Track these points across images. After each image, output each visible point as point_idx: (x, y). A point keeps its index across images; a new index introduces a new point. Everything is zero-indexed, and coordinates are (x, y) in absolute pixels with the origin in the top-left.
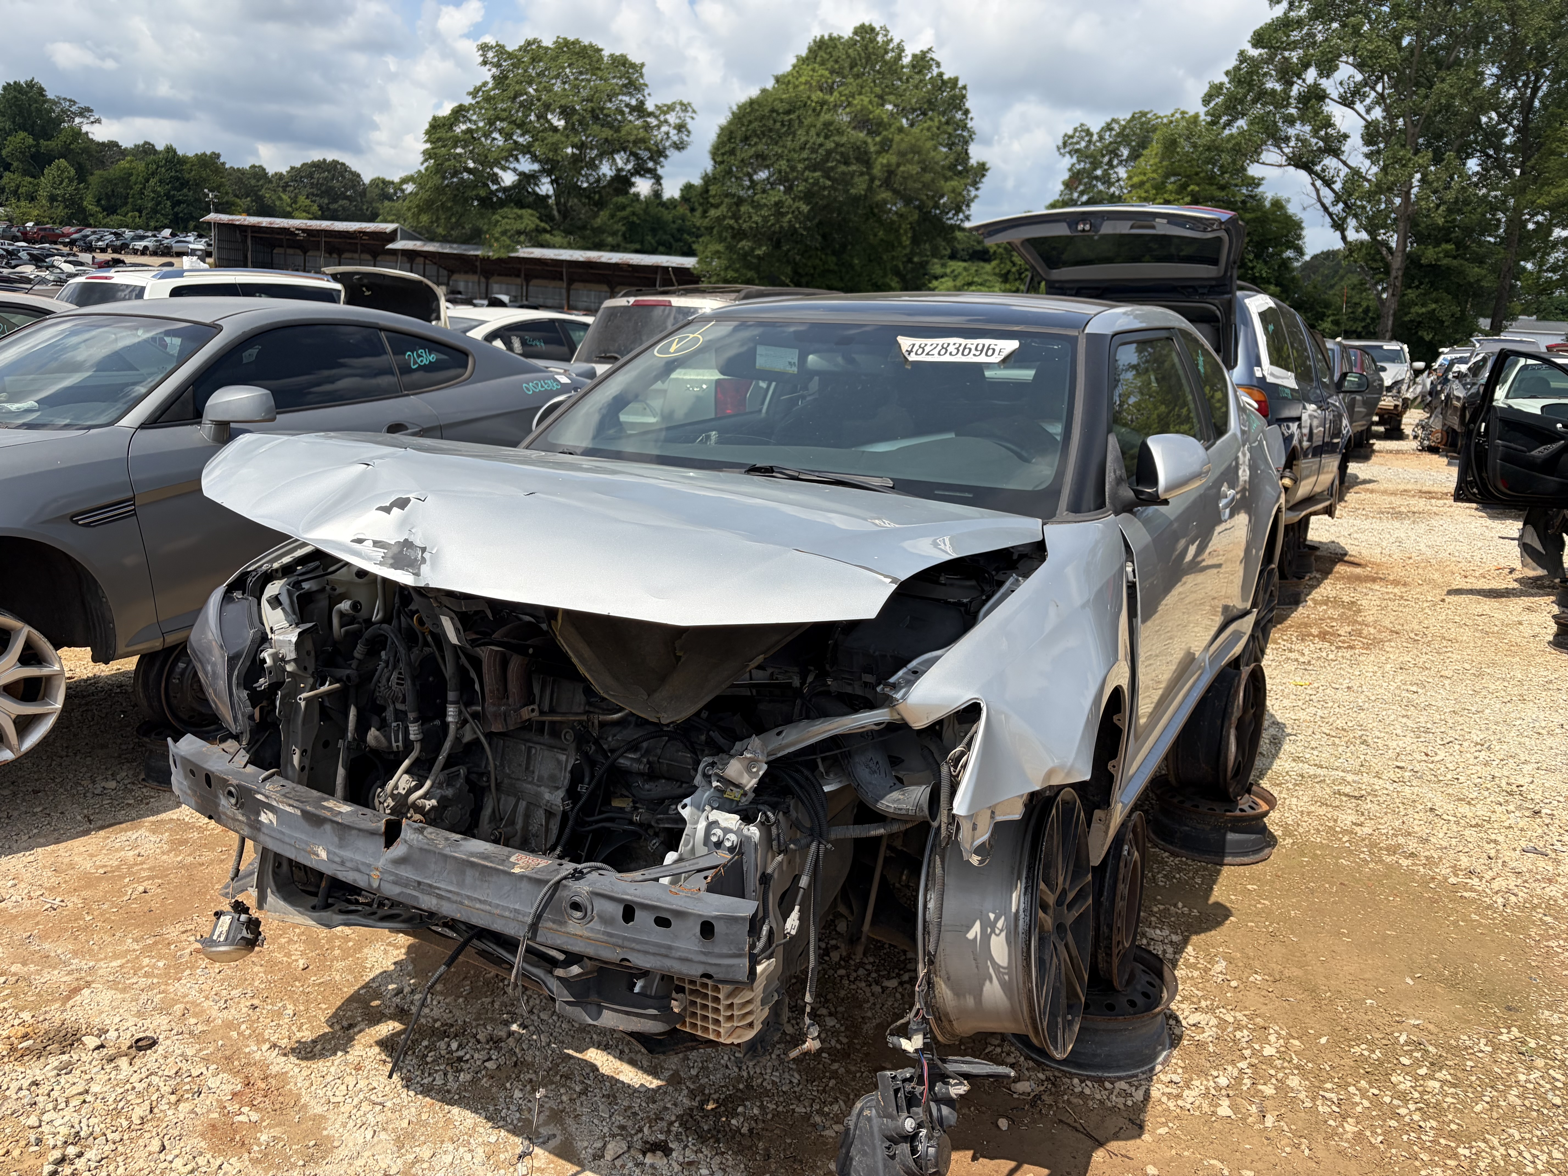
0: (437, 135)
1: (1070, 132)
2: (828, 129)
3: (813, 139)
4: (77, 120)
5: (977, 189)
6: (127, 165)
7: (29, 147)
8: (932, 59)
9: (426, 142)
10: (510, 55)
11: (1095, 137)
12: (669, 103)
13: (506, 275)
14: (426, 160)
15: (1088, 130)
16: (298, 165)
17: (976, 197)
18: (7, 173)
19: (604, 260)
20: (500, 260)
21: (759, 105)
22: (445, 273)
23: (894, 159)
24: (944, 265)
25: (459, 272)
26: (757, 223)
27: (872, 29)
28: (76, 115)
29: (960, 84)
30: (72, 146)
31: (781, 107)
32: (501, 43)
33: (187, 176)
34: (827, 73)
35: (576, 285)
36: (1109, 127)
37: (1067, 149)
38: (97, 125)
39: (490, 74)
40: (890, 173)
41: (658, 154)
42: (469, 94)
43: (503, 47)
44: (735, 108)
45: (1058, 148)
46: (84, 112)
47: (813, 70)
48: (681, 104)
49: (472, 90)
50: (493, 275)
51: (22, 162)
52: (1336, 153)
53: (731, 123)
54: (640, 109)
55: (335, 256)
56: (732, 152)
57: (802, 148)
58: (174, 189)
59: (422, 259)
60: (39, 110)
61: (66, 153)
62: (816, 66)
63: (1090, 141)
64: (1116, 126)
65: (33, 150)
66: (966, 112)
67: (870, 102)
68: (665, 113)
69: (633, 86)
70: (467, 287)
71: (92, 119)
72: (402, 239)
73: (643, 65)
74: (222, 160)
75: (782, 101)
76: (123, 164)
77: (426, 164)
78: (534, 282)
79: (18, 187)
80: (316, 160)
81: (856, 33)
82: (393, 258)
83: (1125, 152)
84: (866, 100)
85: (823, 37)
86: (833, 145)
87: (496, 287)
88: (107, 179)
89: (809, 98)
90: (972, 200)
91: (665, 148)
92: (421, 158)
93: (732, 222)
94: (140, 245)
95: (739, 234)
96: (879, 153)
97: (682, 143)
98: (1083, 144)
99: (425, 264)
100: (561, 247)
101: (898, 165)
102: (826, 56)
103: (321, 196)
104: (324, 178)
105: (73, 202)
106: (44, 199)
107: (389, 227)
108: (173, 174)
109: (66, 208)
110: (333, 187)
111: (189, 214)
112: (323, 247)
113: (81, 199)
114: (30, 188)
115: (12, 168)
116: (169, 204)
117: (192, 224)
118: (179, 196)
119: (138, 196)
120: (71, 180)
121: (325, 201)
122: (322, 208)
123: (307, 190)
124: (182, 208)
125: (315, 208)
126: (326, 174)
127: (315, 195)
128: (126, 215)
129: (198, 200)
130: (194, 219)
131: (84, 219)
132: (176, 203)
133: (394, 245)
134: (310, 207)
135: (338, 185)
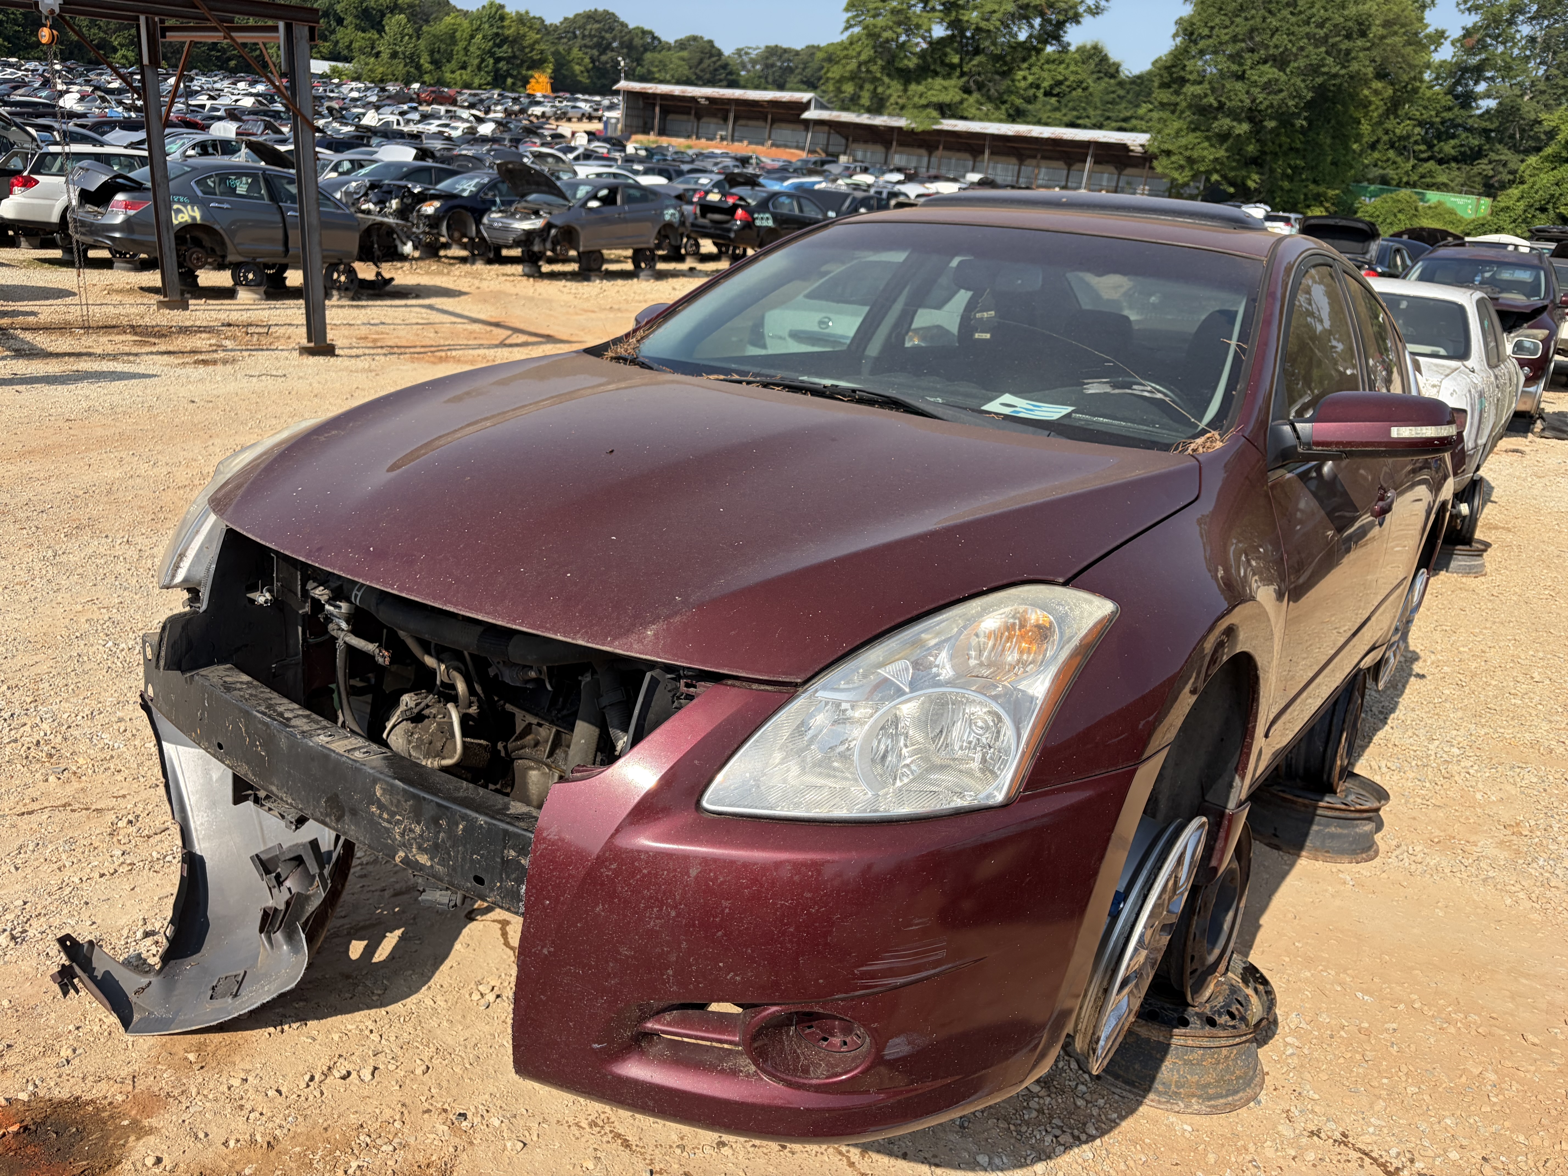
6: (453, 21)
9: (847, 10)
14: (846, 29)
16: (571, 16)
19: (1034, 134)
20: (924, 132)
22: (848, 140)
26: (1242, 101)
33: (507, 32)
51: (356, 17)
58: (495, 45)
59: (826, 128)
70: (865, 156)
72: (816, 108)
76: (448, 20)
77: (847, 34)
79: (351, 42)
80: (587, 10)
88: (434, 36)
92: (843, 25)
94: (537, 110)
97: (1097, 7)
99: (829, 133)
100: (981, 120)
103: (591, 48)
104: (597, 30)
105: (412, 61)
106: (385, 56)
107: (805, 96)
108: (495, 30)
109: (405, 66)
110: (603, 38)
111: (508, 71)
112: (731, 116)
113: (419, 57)
114: (363, 43)
115: (345, 22)
116: (491, 61)
117: (509, 81)
118: (500, 52)
119: (462, 53)
120: (411, 37)
121: (595, 52)
122: (593, 61)
123: (579, 42)
124: (502, 65)
125: (587, 60)
126: (597, 26)
127: (586, 46)
128: (453, 72)
129: (514, 57)
130: (512, 76)
131: (421, 76)
132: (498, 60)
133: (806, 115)
134: (582, 59)
135: (608, 36)
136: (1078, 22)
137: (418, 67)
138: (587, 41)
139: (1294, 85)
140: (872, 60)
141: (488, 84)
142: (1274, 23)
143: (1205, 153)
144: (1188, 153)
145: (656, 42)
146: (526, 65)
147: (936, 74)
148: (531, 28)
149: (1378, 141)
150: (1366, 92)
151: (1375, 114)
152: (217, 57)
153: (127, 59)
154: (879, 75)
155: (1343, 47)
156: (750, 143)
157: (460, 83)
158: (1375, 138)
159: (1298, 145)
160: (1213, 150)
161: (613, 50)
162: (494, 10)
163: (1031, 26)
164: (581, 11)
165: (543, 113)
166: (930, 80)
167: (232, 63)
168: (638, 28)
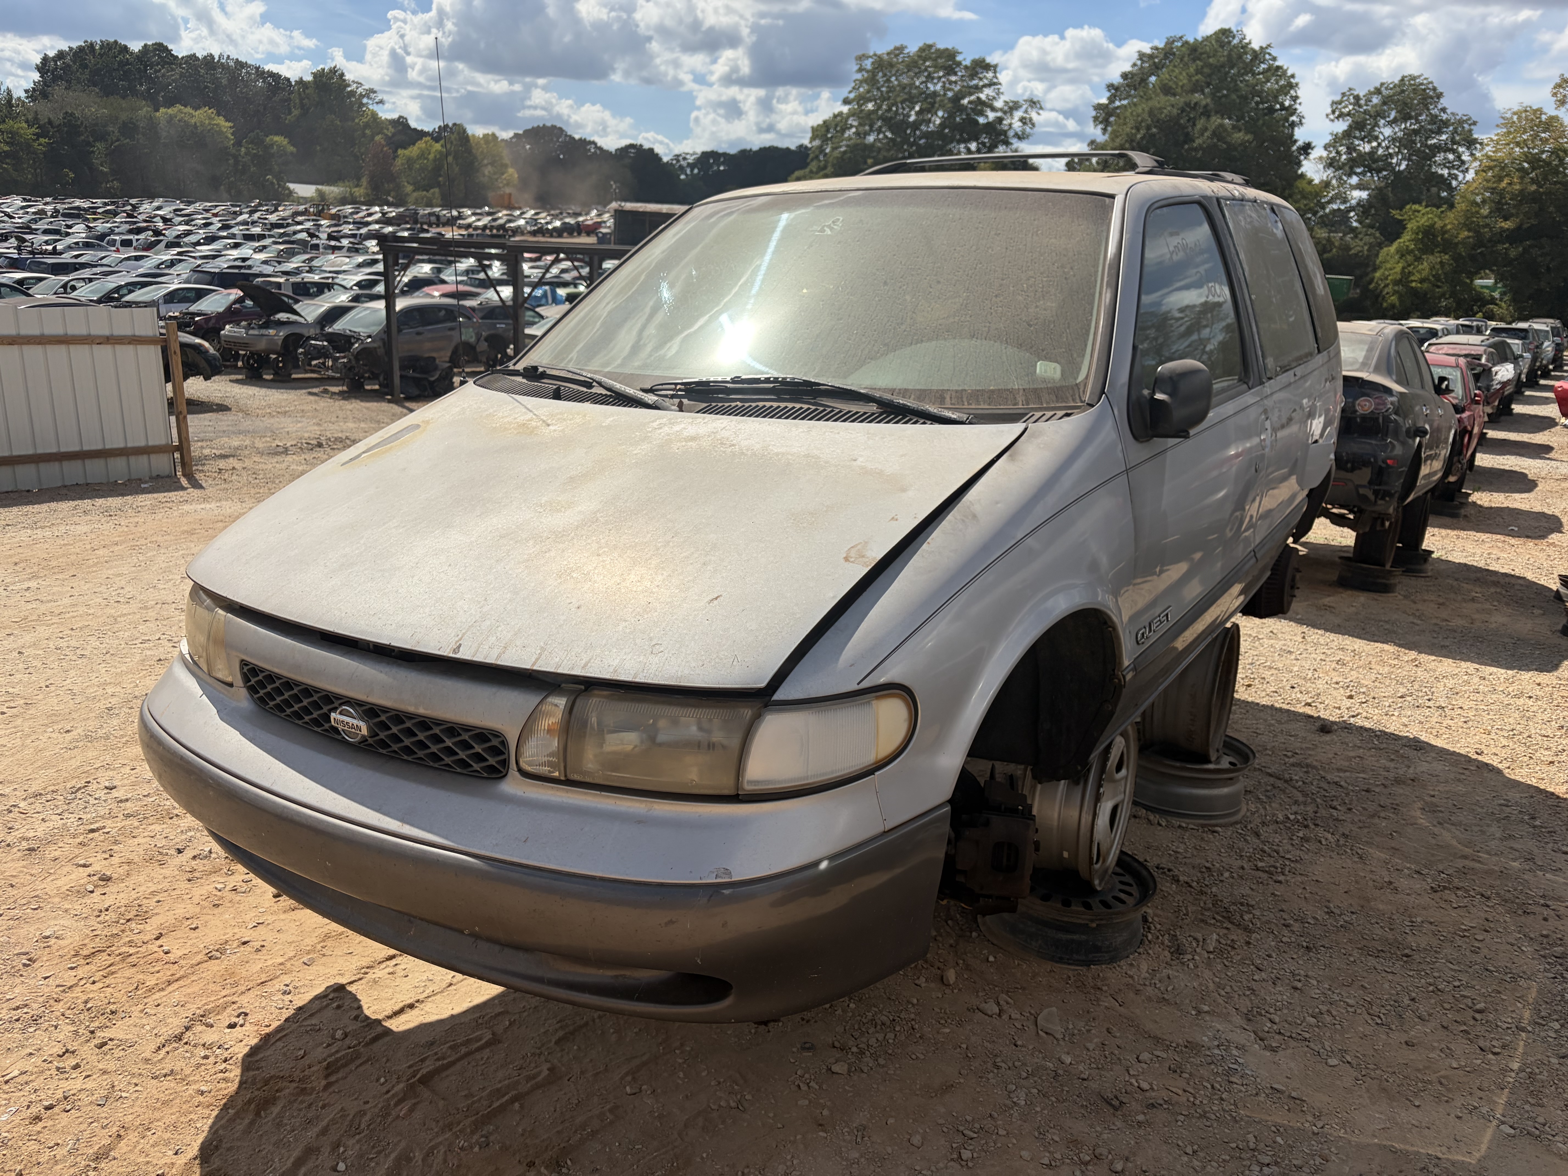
4: (367, 101)
6: (425, 145)
8: (1270, 54)
10: (881, 61)
12: (1019, 98)
28: (365, 96)
29: (1291, 73)
32: (876, 52)
36: (1378, 91)
37: (1337, 113)
43: (876, 55)
48: (1028, 101)
60: (343, 94)
68: (1013, 108)
71: (378, 100)
73: (998, 65)
76: (420, 143)
83: (1393, 114)
88: (409, 158)
91: (1008, 137)
97: (1023, 133)
145: (599, 151)
164: (531, 126)
168: (583, 139)
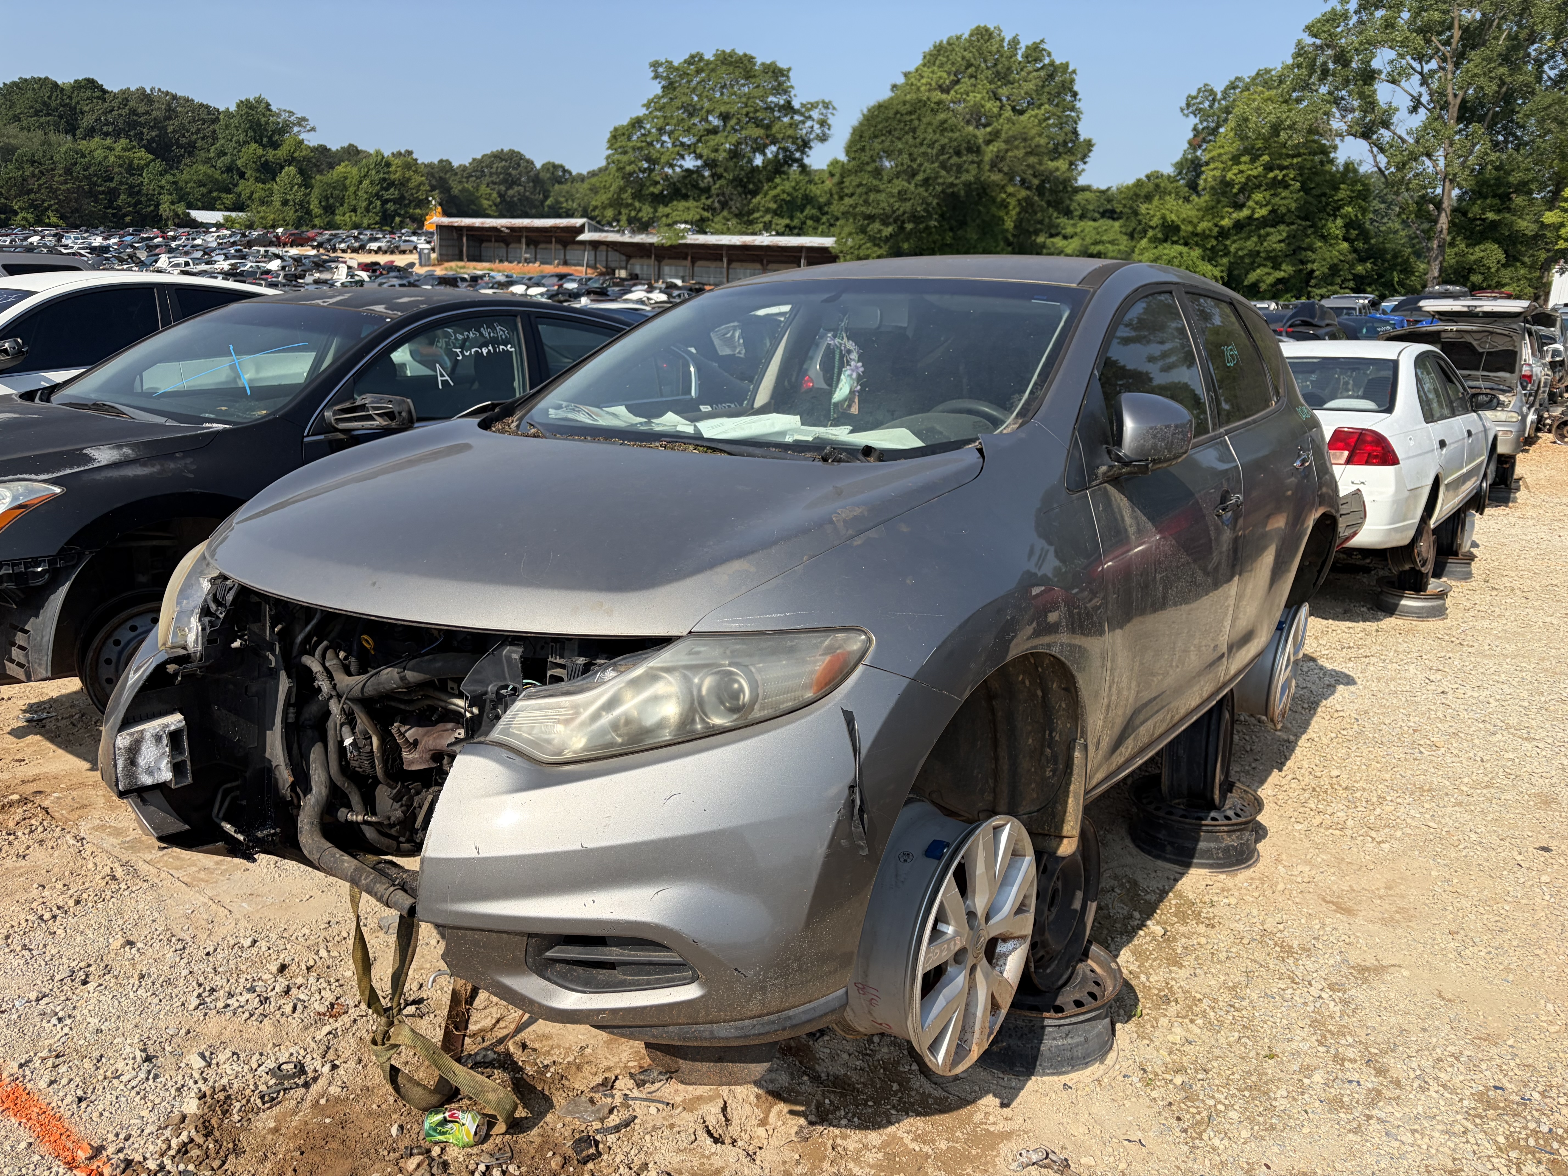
0: (619, 144)
1: (1194, 93)
2: (943, 127)
3: (930, 136)
4: (296, 129)
5: (1085, 163)
6: (342, 169)
7: (260, 157)
8: (1044, 50)
9: (608, 148)
10: (677, 69)
11: (1219, 96)
12: (813, 100)
13: (675, 258)
15: (1212, 90)
16: (479, 156)
17: (1083, 170)
18: (242, 181)
19: (757, 243)
20: (671, 247)
21: (886, 108)
22: (624, 258)
23: (1003, 146)
24: (1074, 225)
25: (635, 257)
26: (884, 208)
27: (987, 30)
28: (294, 124)
29: (1070, 69)
30: (296, 155)
31: (903, 109)
32: (669, 59)
33: (393, 177)
34: (945, 75)
35: (734, 265)
36: (1233, 85)
37: (1191, 110)
38: (312, 133)
39: (660, 86)
40: (999, 158)
41: (805, 145)
42: (644, 106)
43: (671, 63)
44: (865, 111)
45: (1182, 110)
46: (301, 121)
47: (933, 72)
48: (823, 102)
49: (645, 102)
50: (664, 258)
51: (254, 170)
52: (1386, 125)
53: (861, 124)
54: (788, 108)
55: (532, 247)
56: (863, 149)
57: (921, 144)
58: (382, 189)
59: (603, 248)
60: (267, 123)
61: (291, 160)
62: (935, 68)
63: (1214, 100)
64: (1241, 84)
65: (263, 159)
66: (1075, 94)
67: (983, 98)
68: (809, 110)
69: (781, 89)
70: (642, 269)
71: (308, 128)
72: (589, 231)
73: (789, 70)
74: (415, 156)
75: (904, 103)
76: (340, 169)
78: (699, 263)
79: (252, 193)
80: (494, 150)
81: (971, 35)
82: (582, 247)
84: (979, 96)
85: (941, 42)
86: (946, 140)
87: (666, 269)
88: (327, 183)
89: (929, 99)
90: (1080, 174)
91: (810, 141)
92: (603, 158)
93: (864, 209)
94: (374, 246)
95: (871, 218)
96: (988, 142)
98: (1207, 104)
99: (607, 252)
100: (722, 233)
101: (1007, 151)
102: (945, 59)
103: (500, 184)
104: (502, 168)
105: (302, 206)
106: (277, 204)
107: (578, 222)
108: (381, 176)
109: (296, 211)
110: (510, 175)
111: (395, 210)
112: (524, 240)
113: (308, 203)
114: (262, 193)
115: (246, 176)
116: (379, 203)
117: (397, 219)
118: (386, 195)
119: (353, 197)
120: (300, 186)
121: (503, 188)
122: (500, 195)
123: (488, 179)
124: (390, 206)
125: (495, 195)
126: (504, 163)
127: (494, 183)
128: (344, 215)
129: (402, 197)
130: (399, 215)
131: (311, 221)
132: (385, 202)
133: (581, 237)
134: (490, 195)
135: (514, 172)
136: (810, 148)
137: (308, 212)
138: (494, 178)
139: (919, 194)
140: (622, 190)
141: (376, 223)
142: (900, 145)
143: (869, 251)
144: (856, 252)
145: (567, 176)
146: (413, 204)
147: (685, 197)
148: (415, 172)
149: (1134, 229)
150: (1004, 196)
151: (1014, 213)
152: (113, 214)
153: (27, 220)
154: (630, 201)
155: (952, 161)
156: (542, 263)
157: (349, 224)
158: (1131, 229)
159: (949, 240)
160: (876, 249)
161: (520, 185)
162: (379, 158)
163: (764, 154)
164: (489, 152)
165: (380, 248)
166: (675, 203)
167: (128, 219)
168: (549, 163)
